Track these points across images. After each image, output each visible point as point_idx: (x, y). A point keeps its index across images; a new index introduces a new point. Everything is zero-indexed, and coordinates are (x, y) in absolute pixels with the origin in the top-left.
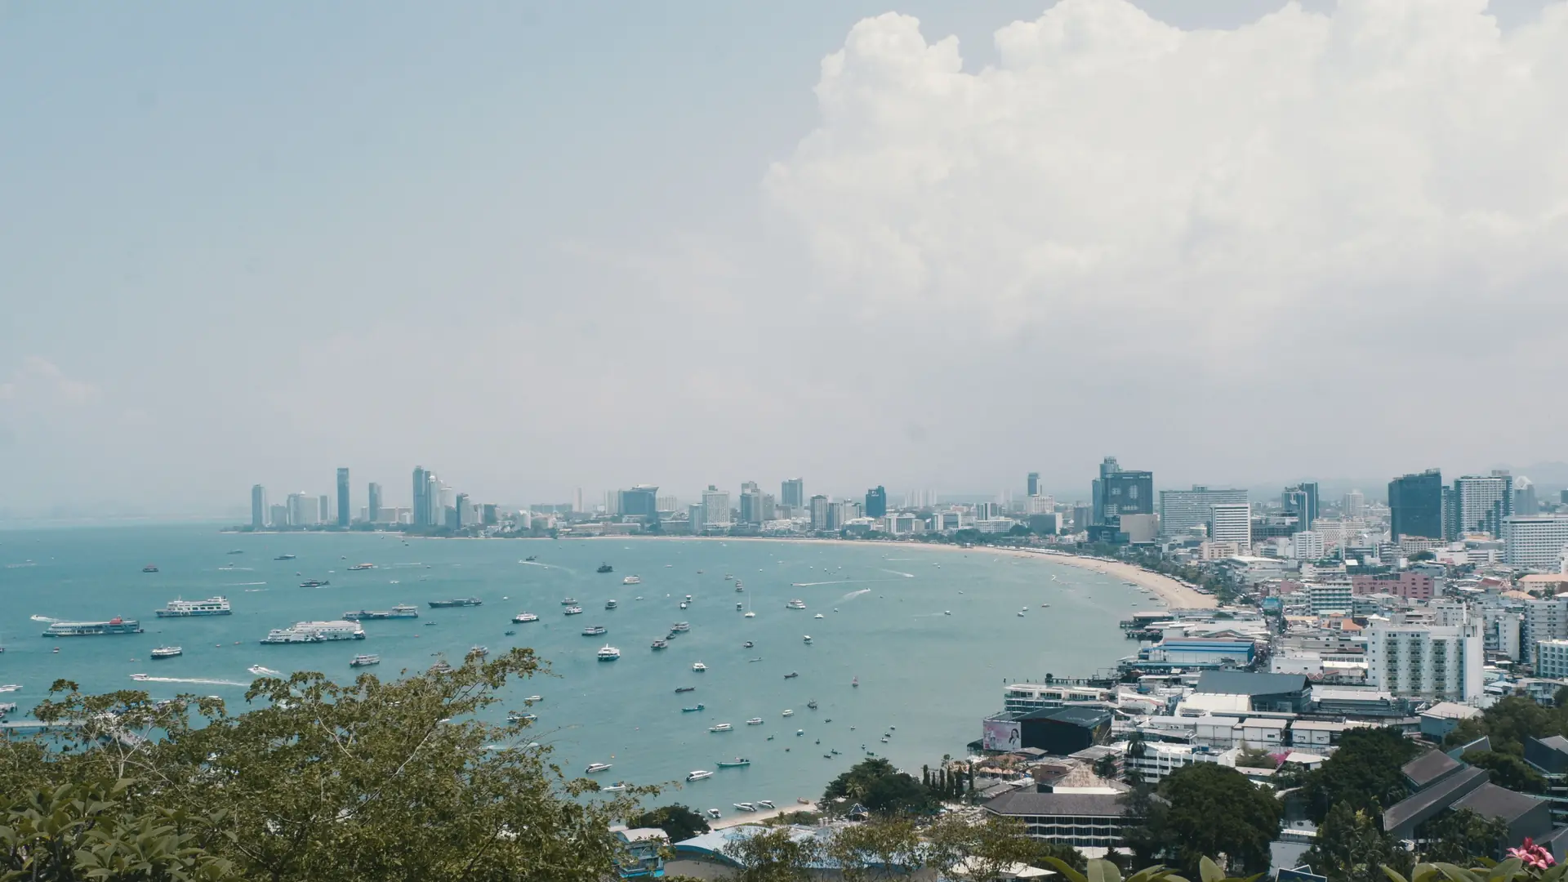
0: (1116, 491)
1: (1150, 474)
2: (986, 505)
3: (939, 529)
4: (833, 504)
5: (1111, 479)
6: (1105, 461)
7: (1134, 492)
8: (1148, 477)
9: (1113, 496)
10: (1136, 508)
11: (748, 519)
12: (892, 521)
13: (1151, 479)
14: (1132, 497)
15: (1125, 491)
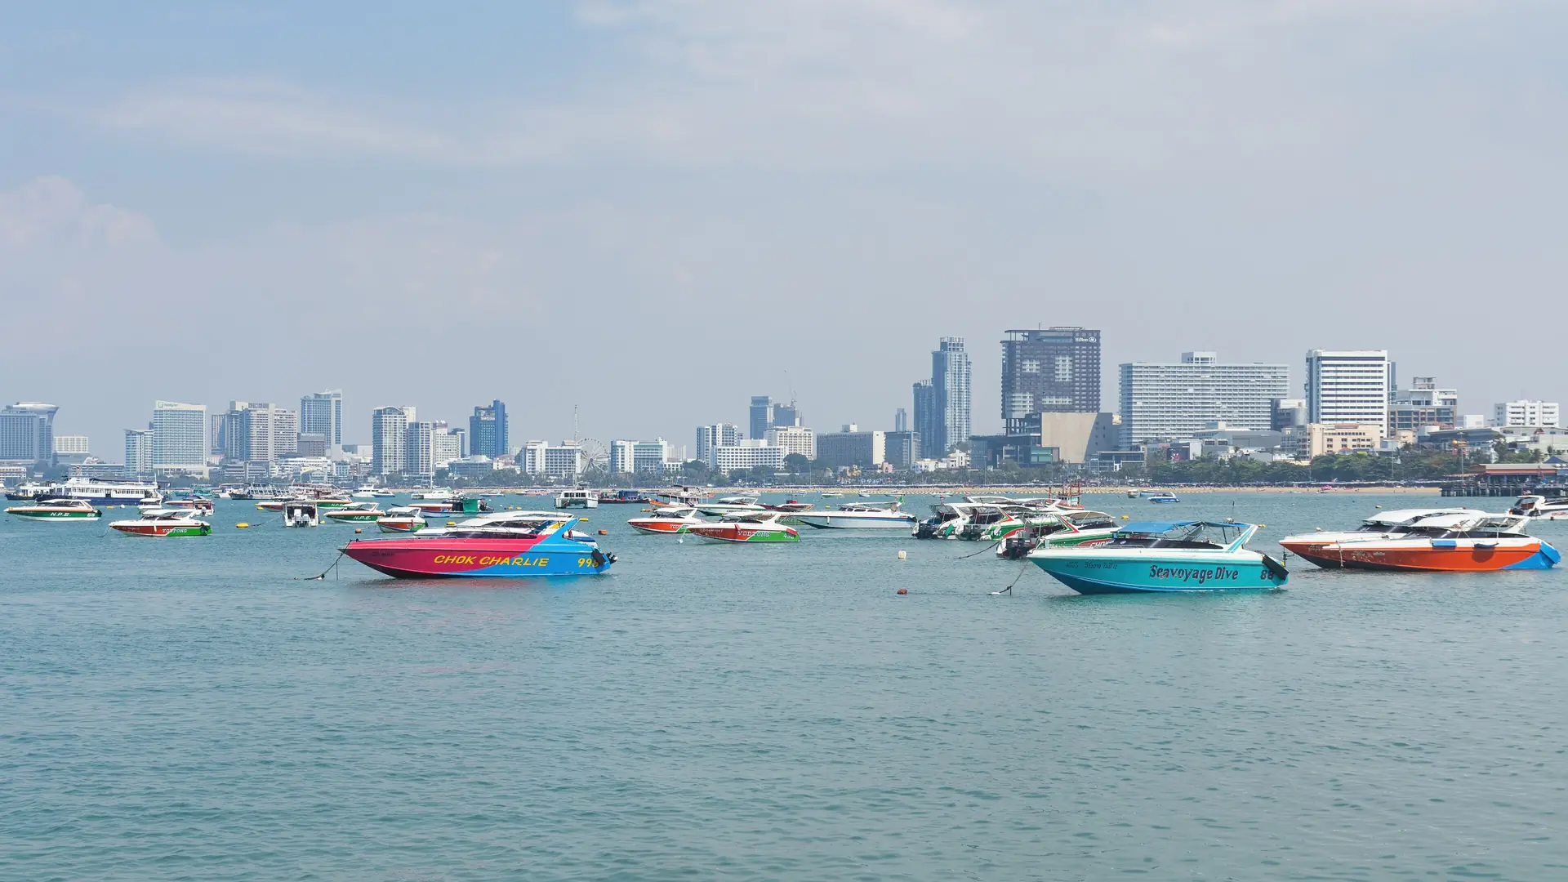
0: (1031, 367)
1: (1096, 334)
2: (714, 428)
3: (627, 469)
4: (417, 425)
5: (1022, 343)
6: (944, 345)
7: (1064, 368)
8: (1092, 340)
9: (1025, 376)
10: (1067, 401)
11: (245, 454)
12: (538, 454)
13: (1098, 344)
14: (1059, 378)
15: (1049, 368)
